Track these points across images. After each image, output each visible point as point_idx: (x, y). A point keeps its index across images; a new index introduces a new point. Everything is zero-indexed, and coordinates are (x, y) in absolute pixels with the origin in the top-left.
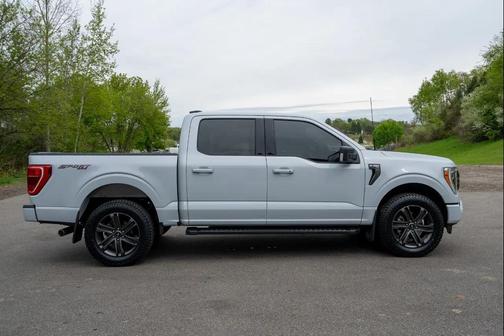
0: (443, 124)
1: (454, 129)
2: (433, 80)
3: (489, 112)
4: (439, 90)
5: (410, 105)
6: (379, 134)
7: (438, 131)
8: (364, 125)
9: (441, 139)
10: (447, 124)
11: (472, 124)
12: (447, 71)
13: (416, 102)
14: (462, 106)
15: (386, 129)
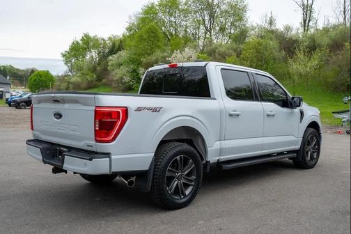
0: (95, 76)
1: (104, 81)
2: (81, 40)
3: (134, 71)
4: (86, 49)
5: (62, 59)
6: (35, 81)
7: (91, 81)
8: (10, 71)
9: (93, 88)
10: (98, 77)
11: (122, 78)
12: (92, 35)
13: (67, 57)
14: (109, 64)
15: (41, 76)
